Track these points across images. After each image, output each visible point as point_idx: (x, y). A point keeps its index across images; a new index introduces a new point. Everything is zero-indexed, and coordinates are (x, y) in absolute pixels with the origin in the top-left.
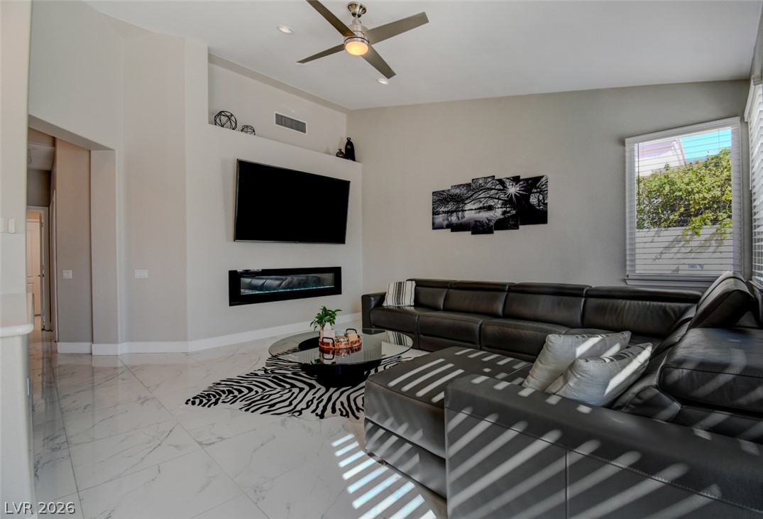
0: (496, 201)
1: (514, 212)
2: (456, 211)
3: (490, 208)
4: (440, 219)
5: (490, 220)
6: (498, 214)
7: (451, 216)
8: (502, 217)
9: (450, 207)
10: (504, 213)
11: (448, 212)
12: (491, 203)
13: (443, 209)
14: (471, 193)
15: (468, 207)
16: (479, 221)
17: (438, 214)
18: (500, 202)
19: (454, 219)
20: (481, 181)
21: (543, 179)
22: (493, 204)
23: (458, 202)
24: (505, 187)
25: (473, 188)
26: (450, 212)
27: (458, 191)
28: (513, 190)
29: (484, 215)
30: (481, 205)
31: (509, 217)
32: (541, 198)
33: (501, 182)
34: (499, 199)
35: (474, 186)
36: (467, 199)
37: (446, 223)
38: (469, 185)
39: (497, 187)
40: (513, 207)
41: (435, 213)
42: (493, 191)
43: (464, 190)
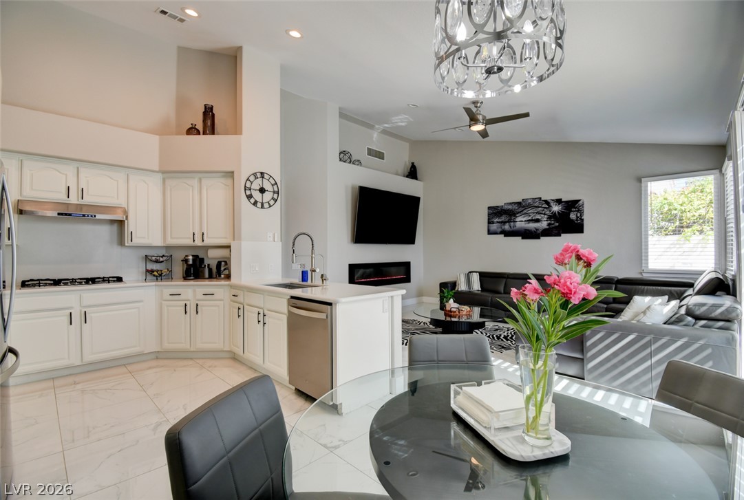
0: (542, 215)
1: (557, 224)
2: (509, 221)
3: (538, 221)
4: (494, 227)
5: (537, 229)
6: (544, 225)
7: (504, 225)
8: (547, 227)
9: (503, 218)
10: (549, 225)
11: (501, 222)
12: (538, 217)
13: (497, 220)
14: (521, 209)
15: (519, 219)
16: (528, 230)
17: (493, 223)
18: (546, 216)
19: (507, 227)
20: (530, 201)
21: (581, 202)
22: (540, 218)
23: (510, 215)
24: (550, 206)
25: (523, 206)
26: (504, 223)
27: (510, 207)
28: (556, 208)
29: (532, 226)
30: (530, 218)
31: (553, 228)
32: (579, 215)
33: (547, 202)
34: (545, 214)
35: (524, 204)
36: (518, 213)
37: (499, 230)
38: (519, 203)
39: (543, 206)
40: (556, 220)
41: (490, 222)
42: (540, 209)
43: (515, 207)
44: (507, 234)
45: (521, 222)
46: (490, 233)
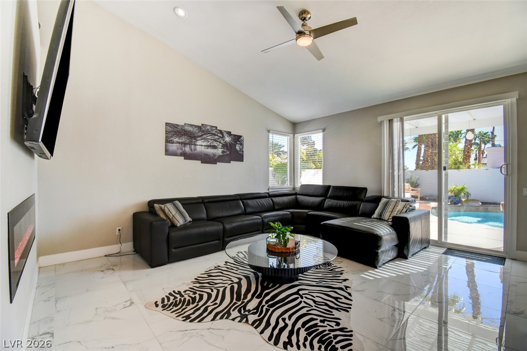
0: (218, 143)
1: (228, 152)
2: (190, 144)
3: (215, 147)
4: (173, 147)
5: (215, 155)
6: (219, 152)
7: (185, 146)
8: (222, 154)
9: (183, 139)
10: (223, 152)
11: (182, 143)
12: (215, 144)
13: (177, 140)
14: (200, 134)
15: (199, 143)
16: (207, 155)
17: (173, 143)
18: (221, 144)
19: (187, 149)
20: (208, 128)
21: (242, 138)
22: (216, 145)
23: (191, 137)
24: (223, 136)
25: (204, 131)
26: (185, 144)
27: (191, 129)
28: (228, 139)
29: (210, 151)
30: (209, 144)
31: (226, 155)
32: (241, 147)
33: (221, 132)
34: (220, 142)
35: (204, 129)
36: (199, 137)
37: (180, 151)
38: (199, 127)
39: (219, 135)
40: (228, 149)
41: (168, 141)
42: (217, 137)
43: (196, 130)
44: (187, 156)
45: (201, 146)
46: (168, 152)
